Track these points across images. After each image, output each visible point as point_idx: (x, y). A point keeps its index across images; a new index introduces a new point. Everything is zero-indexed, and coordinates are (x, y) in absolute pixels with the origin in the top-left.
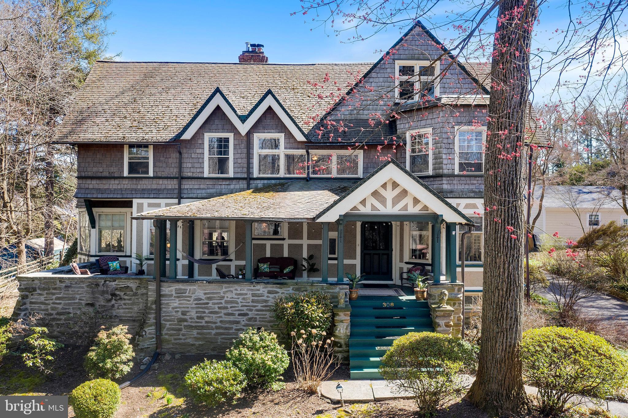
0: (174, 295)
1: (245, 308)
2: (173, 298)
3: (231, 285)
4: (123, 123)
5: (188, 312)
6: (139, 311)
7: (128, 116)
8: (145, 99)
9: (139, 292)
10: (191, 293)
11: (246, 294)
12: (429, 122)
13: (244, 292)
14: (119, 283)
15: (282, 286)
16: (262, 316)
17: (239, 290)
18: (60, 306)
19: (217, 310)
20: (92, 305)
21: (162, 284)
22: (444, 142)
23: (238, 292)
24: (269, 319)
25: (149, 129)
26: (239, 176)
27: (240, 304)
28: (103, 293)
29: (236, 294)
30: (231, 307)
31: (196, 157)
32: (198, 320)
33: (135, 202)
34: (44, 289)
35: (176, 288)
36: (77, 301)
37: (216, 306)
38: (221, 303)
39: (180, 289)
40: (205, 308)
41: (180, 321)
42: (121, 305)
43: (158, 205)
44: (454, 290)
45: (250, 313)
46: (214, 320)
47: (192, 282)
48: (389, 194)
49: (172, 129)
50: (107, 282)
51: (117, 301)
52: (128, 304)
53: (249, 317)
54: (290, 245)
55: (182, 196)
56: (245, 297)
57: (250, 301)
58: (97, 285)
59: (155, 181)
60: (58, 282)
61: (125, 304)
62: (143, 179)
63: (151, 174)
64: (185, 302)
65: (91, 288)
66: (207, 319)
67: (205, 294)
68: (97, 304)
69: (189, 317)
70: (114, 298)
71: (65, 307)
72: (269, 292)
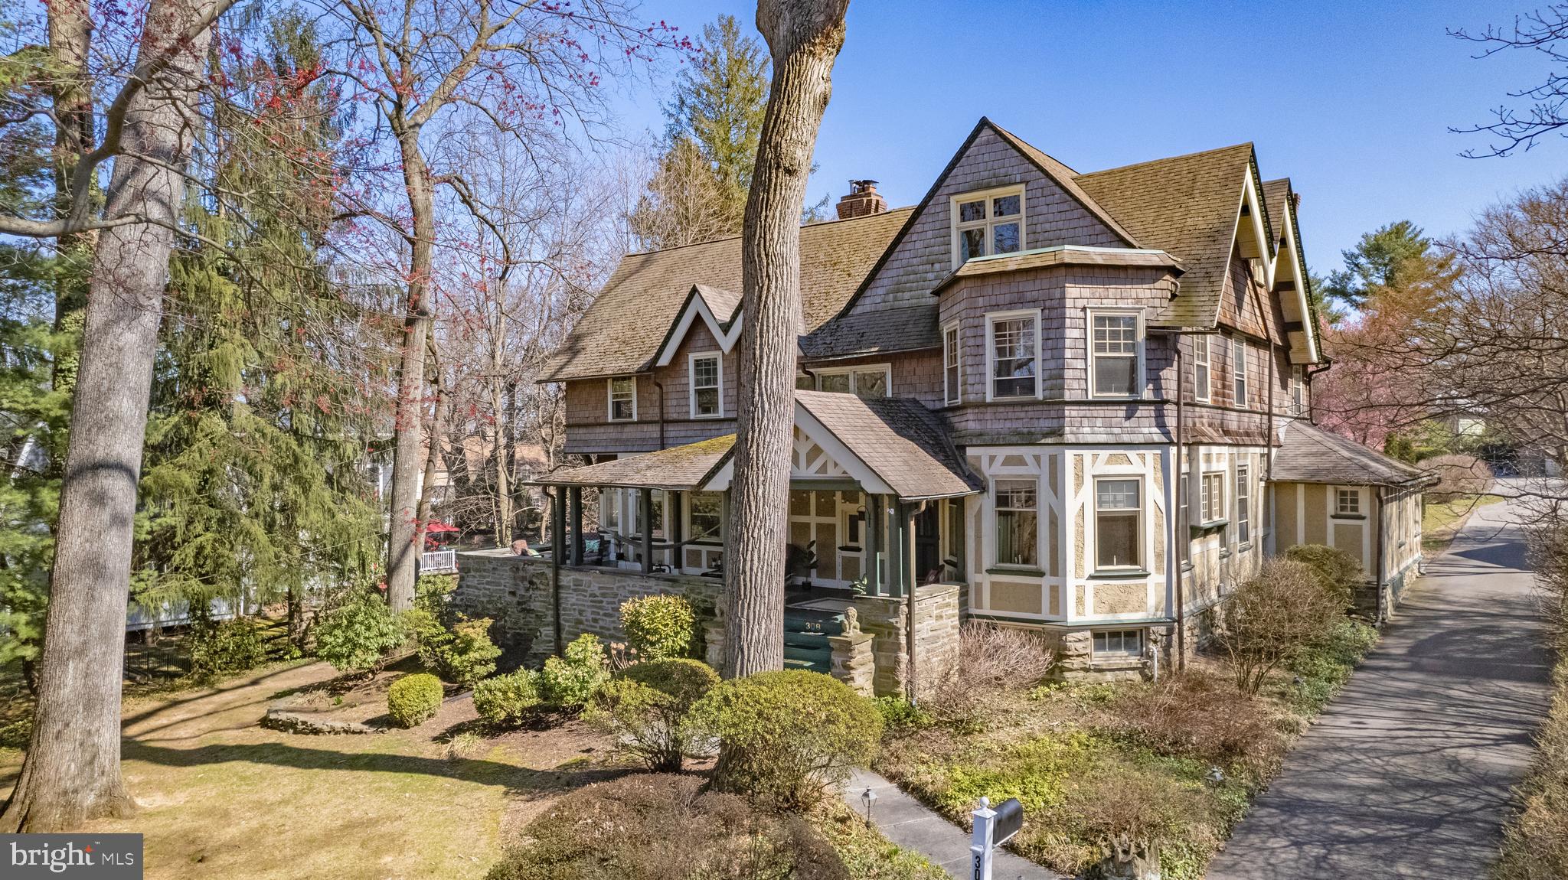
0: (572, 587)
2: (571, 591)
3: (623, 578)
4: (611, 347)
7: (621, 336)
10: (587, 586)
13: (636, 589)
14: (536, 568)
15: (674, 584)
17: (631, 585)
18: (490, 593)
20: (514, 594)
21: (562, 572)
23: (631, 589)
25: (632, 354)
28: (523, 579)
29: (630, 592)
31: (681, 390)
32: (593, 624)
35: (574, 579)
36: (503, 587)
37: (610, 606)
38: (615, 603)
39: (577, 580)
40: (601, 608)
41: (577, 623)
44: (888, 611)
46: (608, 626)
50: (526, 566)
51: (533, 590)
54: (793, 525)
58: (518, 569)
59: (639, 427)
60: (487, 562)
61: (540, 596)
62: (627, 425)
63: (635, 417)
64: (582, 597)
65: (513, 571)
67: (600, 588)
68: (518, 593)
69: (585, 618)
70: (531, 586)
71: (494, 594)
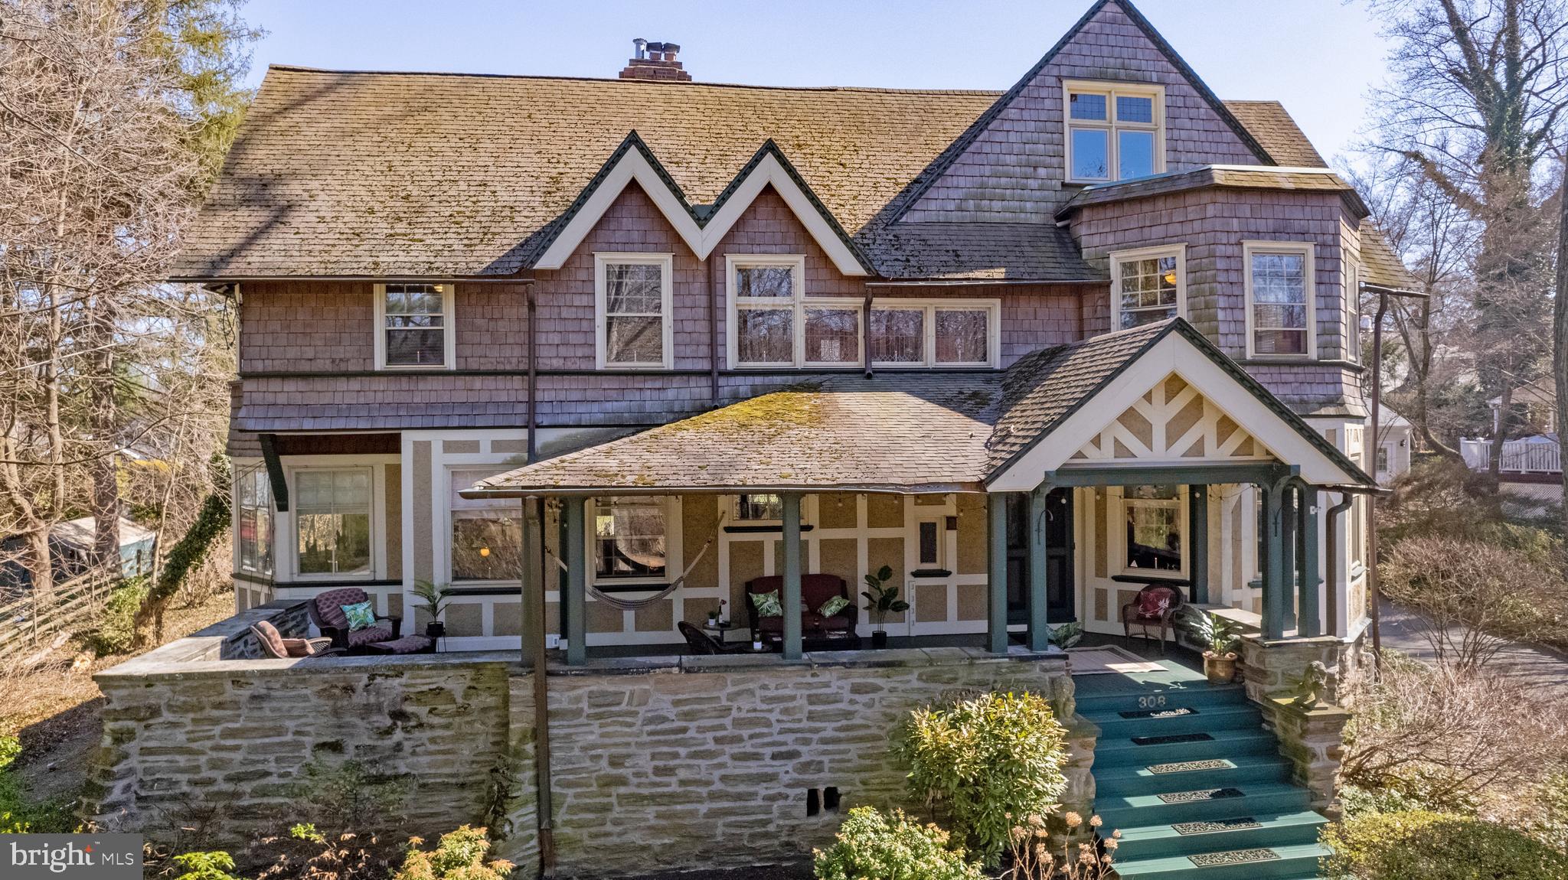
0: (587, 710)
1: (789, 738)
2: (583, 720)
3: (749, 675)
4: (366, 226)
5: (629, 756)
6: (475, 758)
7: (377, 207)
8: (418, 163)
9: (475, 703)
10: (635, 702)
11: (793, 698)
12: (1176, 229)
13: (787, 692)
14: (413, 682)
15: (890, 670)
16: (837, 757)
17: (772, 686)
18: (238, 756)
19: (711, 746)
20: (336, 747)
21: (551, 680)
22: (1220, 279)
23: (769, 694)
24: (857, 762)
25: (443, 242)
26: (688, 365)
27: (777, 727)
28: (367, 710)
29: (766, 700)
30: (751, 737)
31: (574, 316)
32: (658, 779)
33: (408, 439)
34: (185, 709)
35: (590, 692)
36: (289, 737)
37: (710, 735)
38: (722, 727)
39: (604, 694)
40: (678, 743)
41: (607, 785)
42: (423, 744)
43: (474, 447)
44: (1319, 656)
45: (803, 749)
46: (703, 775)
47: (638, 673)
48: (1159, 416)
49: (505, 242)
50: (379, 680)
51: (408, 732)
52: (443, 738)
53: (802, 760)
54: (824, 544)
55: (539, 420)
56: (791, 705)
57: (804, 715)
58: (349, 689)
59: (460, 382)
60: (228, 686)
61: (433, 740)
62: (429, 378)
63: (450, 363)
64: (618, 728)
65: (331, 697)
66: (683, 774)
67: (677, 703)
68: (350, 745)
69: (634, 770)
70: (399, 723)
71: (254, 757)
72: (856, 689)
